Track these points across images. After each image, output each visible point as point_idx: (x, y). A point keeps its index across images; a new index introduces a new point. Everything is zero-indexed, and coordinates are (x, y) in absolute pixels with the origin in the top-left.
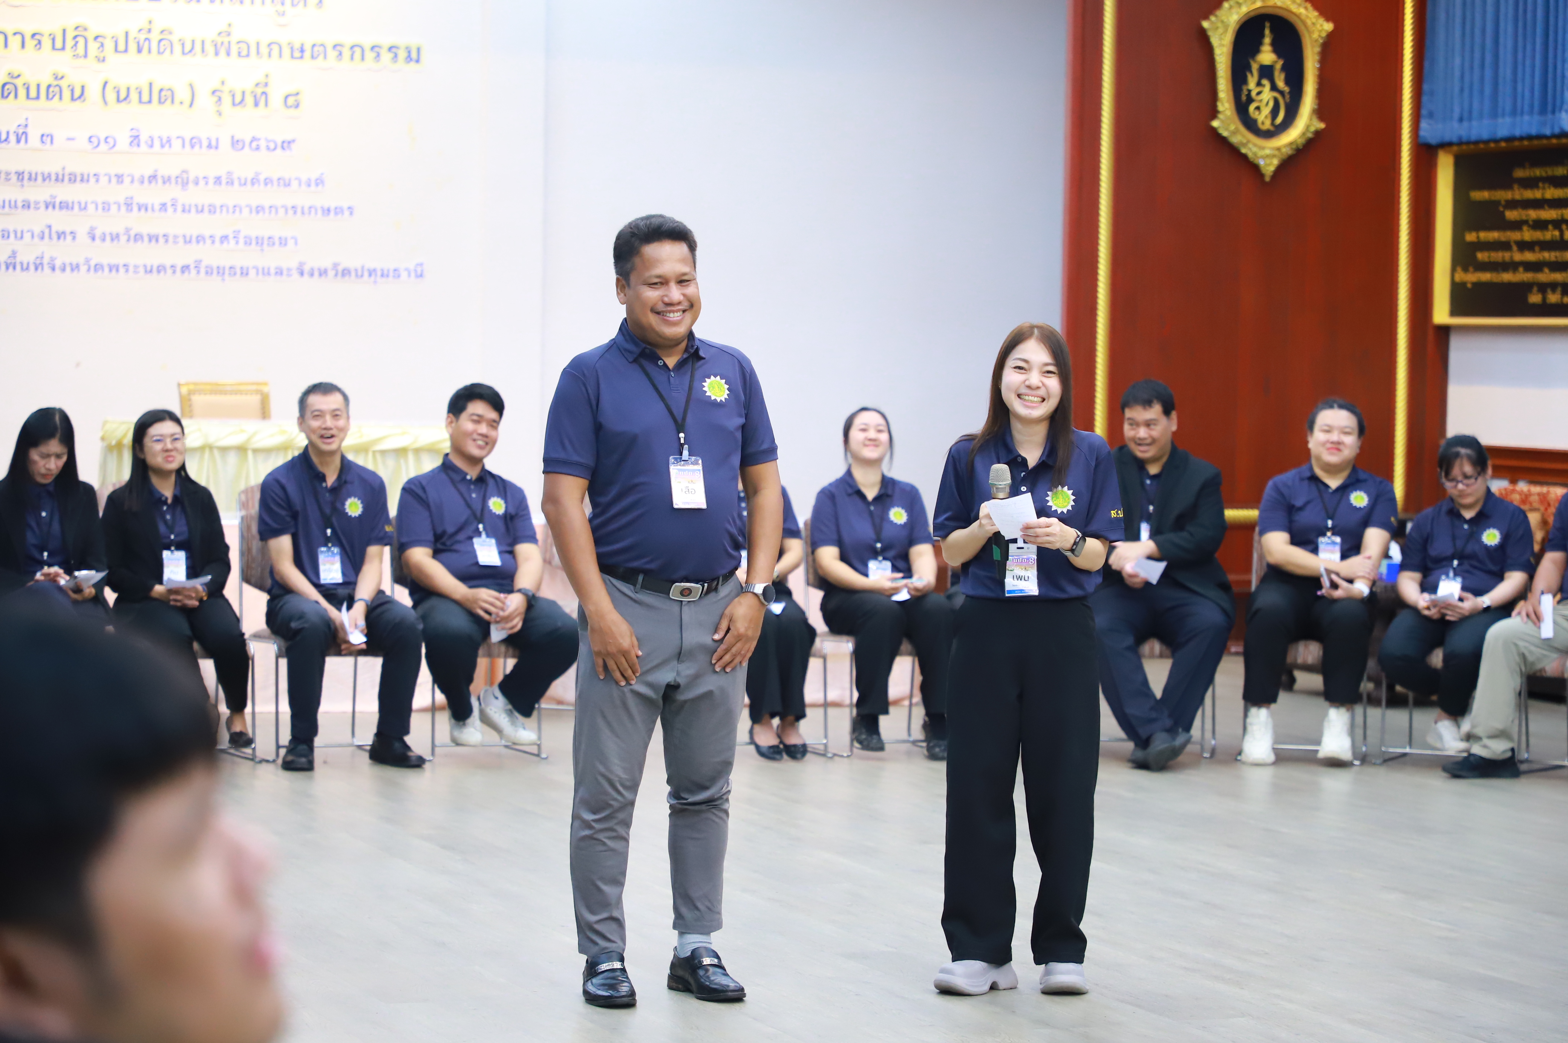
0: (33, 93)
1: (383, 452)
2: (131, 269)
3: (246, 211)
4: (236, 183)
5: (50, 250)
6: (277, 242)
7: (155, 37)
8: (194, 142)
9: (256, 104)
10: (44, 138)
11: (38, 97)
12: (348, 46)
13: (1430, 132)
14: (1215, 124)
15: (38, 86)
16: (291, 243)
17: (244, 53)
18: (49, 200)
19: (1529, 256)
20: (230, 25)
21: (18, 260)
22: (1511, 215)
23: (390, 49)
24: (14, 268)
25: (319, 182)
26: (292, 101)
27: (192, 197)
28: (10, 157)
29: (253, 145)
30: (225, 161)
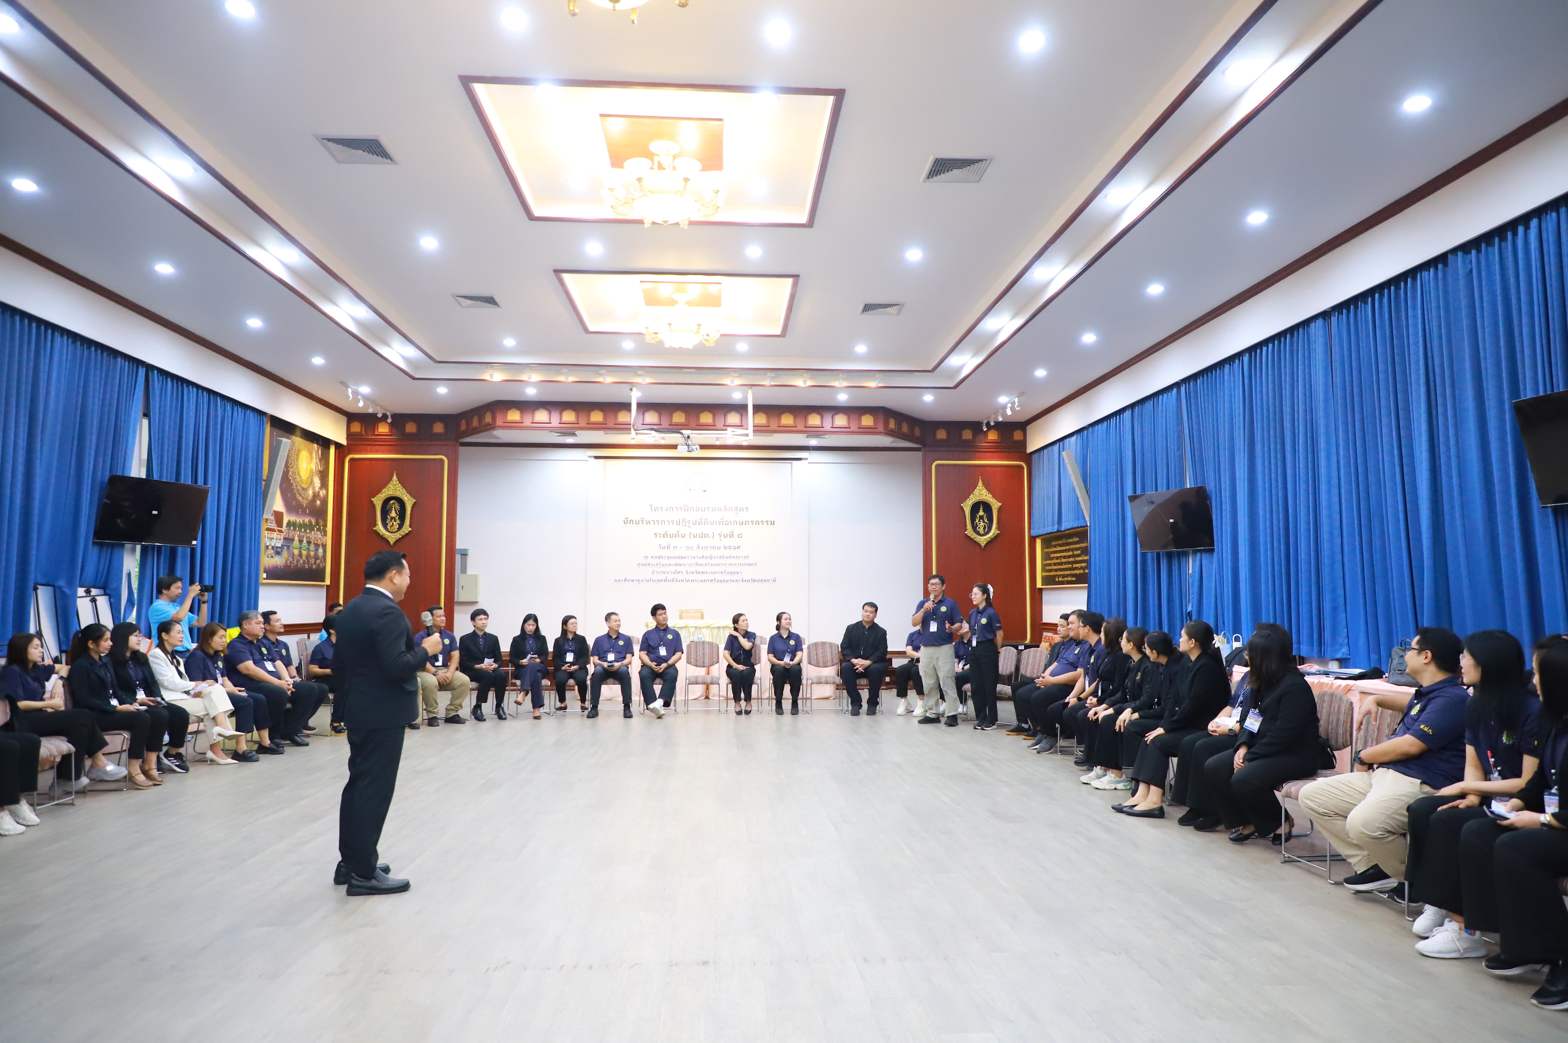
0: (671, 536)
1: (713, 628)
2: (697, 581)
3: (727, 565)
4: (725, 557)
6: (736, 573)
7: (703, 521)
8: (714, 547)
9: (730, 537)
10: (674, 547)
11: (673, 537)
12: (755, 521)
13: (1034, 533)
14: (966, 533)
15: (673, 534)
16: (740, 573)
17: (727, 524)
18: (675, 563)
19: (1055, 567)
20: (723, 517)
21: (668, 579)
22: (1052, 556)
23: (766, 522)
24: (666, 581)
25: (747, 557)
26: (740, 536)
27: (714, 561)
28: (665, 553)
29: (730, 548)
30: (722, 552)
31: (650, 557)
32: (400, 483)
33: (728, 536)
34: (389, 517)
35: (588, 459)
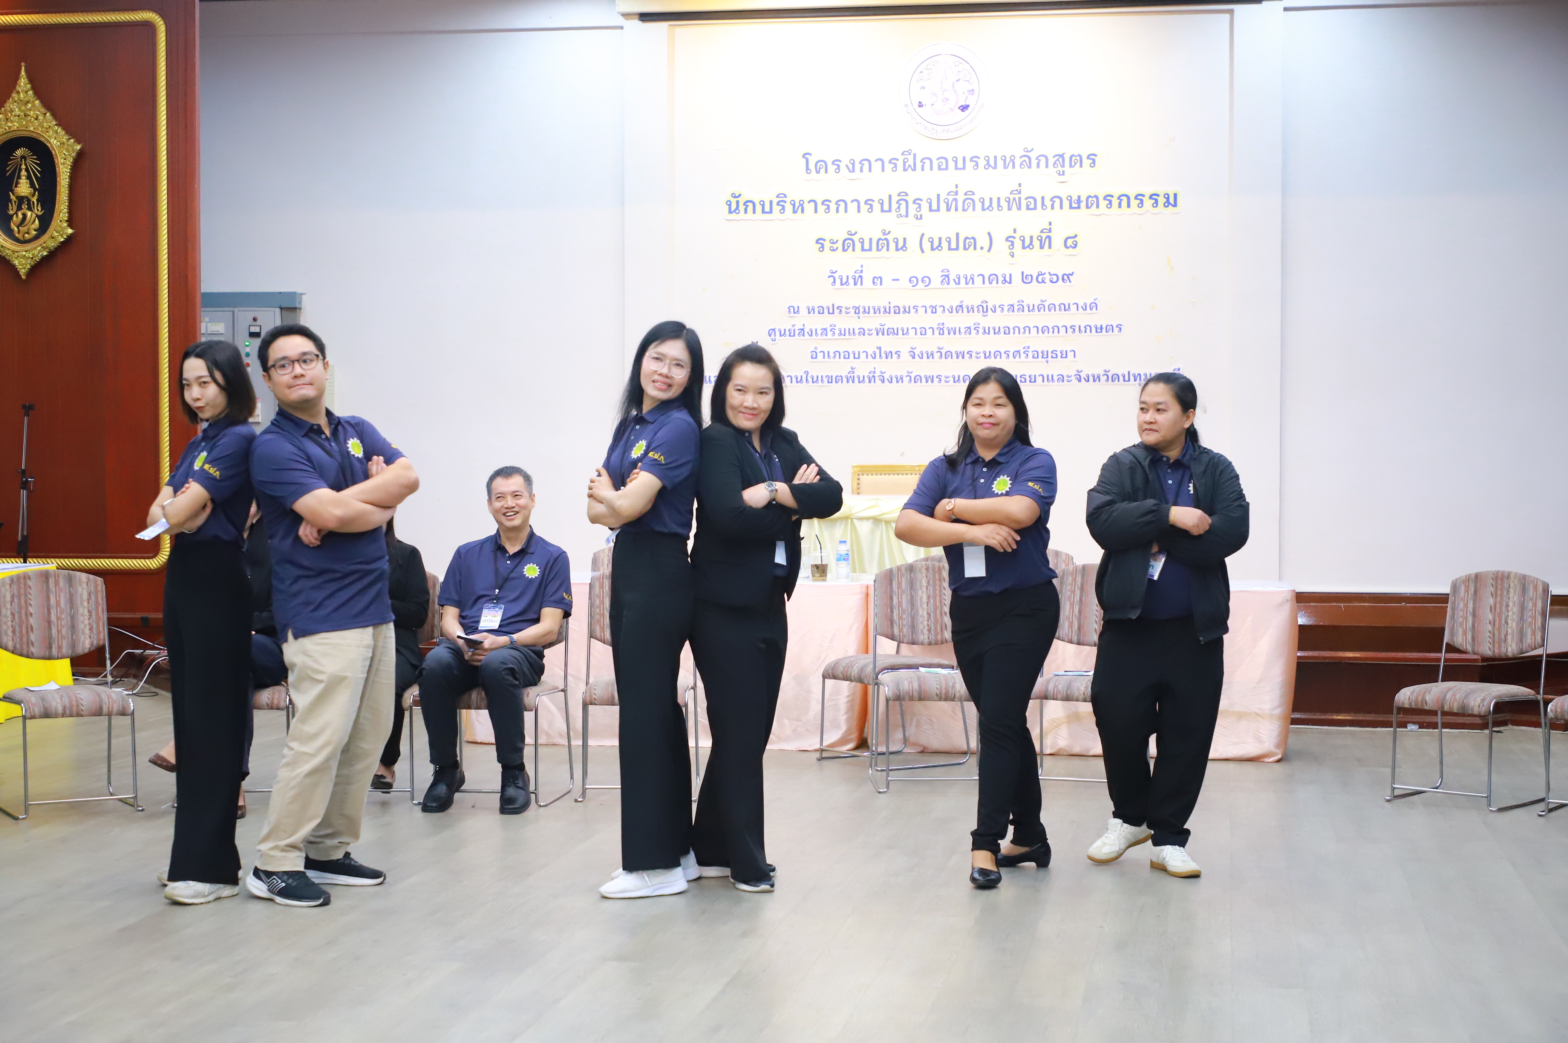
0: (867, 247)
2: (943, 379)
3: (1034, 331)
4: (1026, 309)
5: (881, 365)
6: (1059, 355)
7: (961, 197)
8: (993, 278)
9: (1042, 247)
10: (876, 279)
11: (870, 249)
12: (1116, 197)
15: (871, 239)
16: (1071, 355)
17: (1032, 206)
18: (879, 327)
20: (1020, 185)
21: (855, 375)
23: (1151, 197)
24: (853, 382)
25: (1094, 306)
26: (1071, 242)
27: (992, 320)
28: (849, 297)
29: (1040, 278)
30: (1017, 292)
31: (804, 311)
32: (38, 94)
33: (1036, 243)
34: (12, 197)
35: (621, 21)
